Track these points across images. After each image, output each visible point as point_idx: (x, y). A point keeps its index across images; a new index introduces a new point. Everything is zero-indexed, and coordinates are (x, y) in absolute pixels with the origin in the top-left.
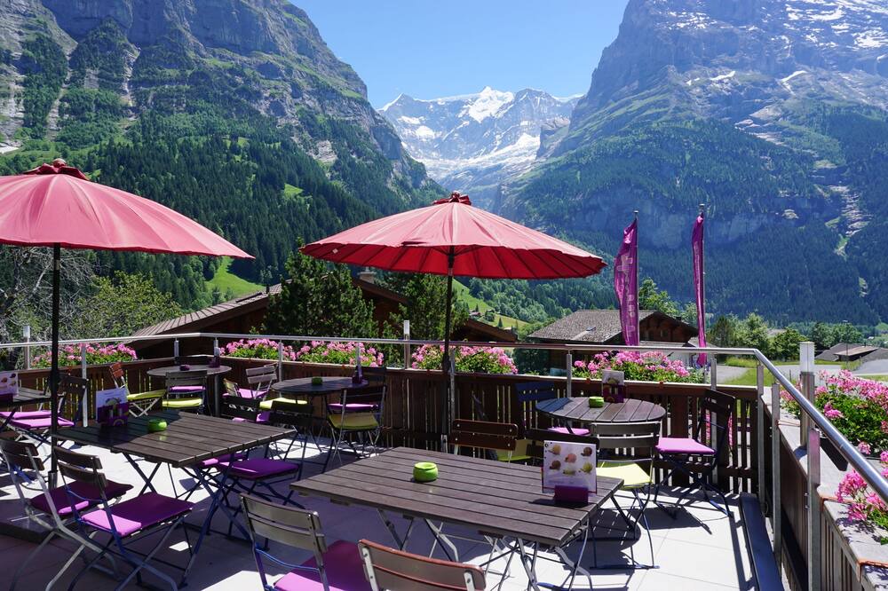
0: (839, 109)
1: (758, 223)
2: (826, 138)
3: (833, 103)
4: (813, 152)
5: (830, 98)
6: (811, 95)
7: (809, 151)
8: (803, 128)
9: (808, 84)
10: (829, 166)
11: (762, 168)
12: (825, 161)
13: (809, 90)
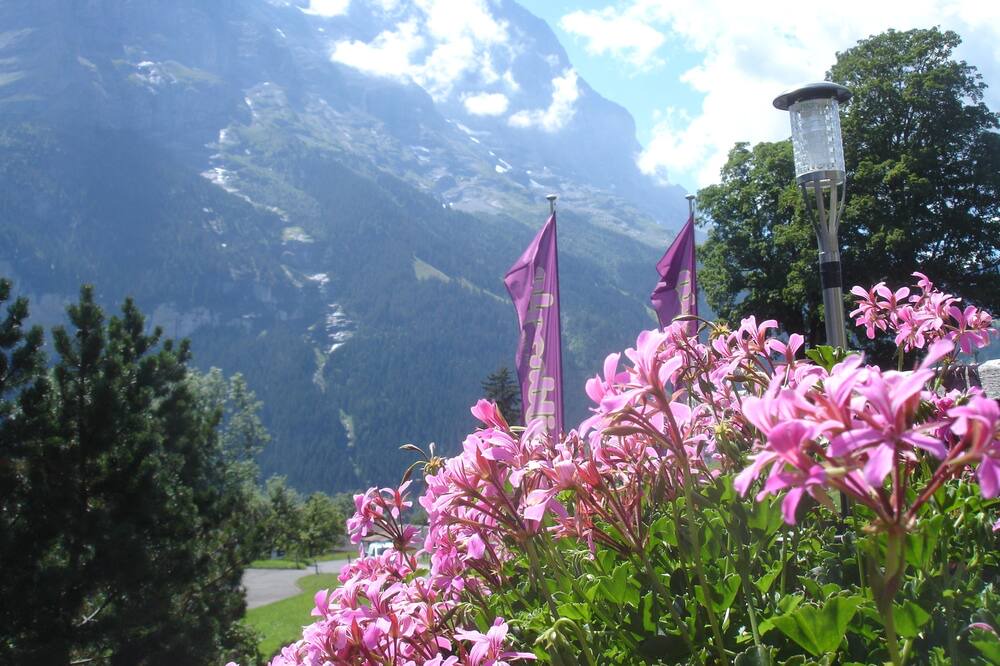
0: (318, 151)
1: (195, 320)
2: (300, 194)
3: (310, 143)
4: (280, 213)
5: (308, 134)
6: (282, 123)
7: (275, 209)
8: (270, 172)
9: (277, 105)
10: (302, 238)
11: (205, 226)
12: (297, 229)
13: (277, 115)
